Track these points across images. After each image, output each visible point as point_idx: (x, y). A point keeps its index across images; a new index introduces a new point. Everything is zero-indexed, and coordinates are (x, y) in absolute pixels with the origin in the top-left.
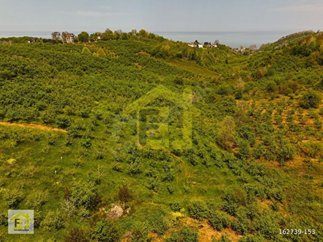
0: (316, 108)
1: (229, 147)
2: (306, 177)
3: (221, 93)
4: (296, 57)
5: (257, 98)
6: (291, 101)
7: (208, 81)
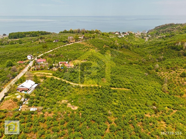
1: (165, 92)
3: (150, 69)
4: (173, 50)
5: (164, 71)
6: (177, 74)
7: (141, 62)
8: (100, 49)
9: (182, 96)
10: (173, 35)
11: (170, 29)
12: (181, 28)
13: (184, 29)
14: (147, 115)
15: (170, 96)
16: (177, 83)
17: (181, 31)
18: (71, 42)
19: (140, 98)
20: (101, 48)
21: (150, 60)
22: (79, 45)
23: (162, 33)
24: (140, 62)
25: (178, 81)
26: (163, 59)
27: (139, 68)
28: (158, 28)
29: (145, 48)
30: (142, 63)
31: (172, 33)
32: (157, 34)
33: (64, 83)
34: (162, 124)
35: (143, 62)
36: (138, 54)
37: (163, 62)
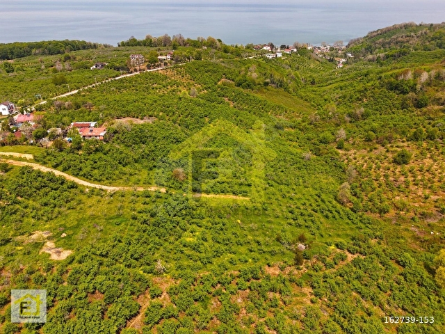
0: (407, 164)
1: (343, 202)
2: (396, 224)
3: (324, 141)
4: (392, 93)
5: (358, 148)
6: (387, 154)
7: (306, 123)
8: (206, 89)
9: (385, 215)
10: (404, 53)
11: (402, 37)
12: (429, 34)
13: (436, 38)
14: (271, 271)
15: (354, 216)
16: (382, 178)
17: (428, 43)
18: (136, 70)
19: (269, 222)
20: (210, 85)
21: (330, 118)
22: (155, 77)
23: (380, 48)
24: (303, 124)
25: (384, 175)
26: (362, 116)
27: (298, 138)
28: (374, 36)
29: (329, 87)
30: (308, 126)
31: (404, 47)
32: (369, 50)
33: (60, 182)
34: (304, 295)
35: (311, 124)
36: (306, 103)
37: (361, 122)
